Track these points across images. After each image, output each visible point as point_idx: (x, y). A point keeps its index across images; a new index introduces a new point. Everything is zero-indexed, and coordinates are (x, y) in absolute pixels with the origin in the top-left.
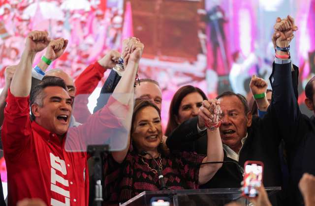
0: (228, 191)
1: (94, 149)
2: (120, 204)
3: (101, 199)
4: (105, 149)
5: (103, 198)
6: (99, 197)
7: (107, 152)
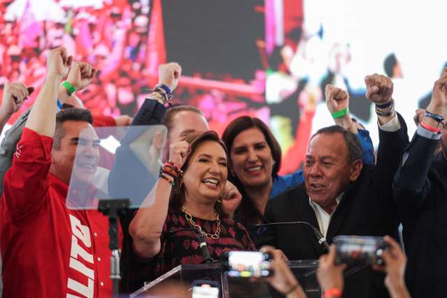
0: (299, 264)
1: (108, 206)
2: (145, 283)
3: (118, 277)
4: (124, 205)
5: (120, 275)
6: (115, 274)
7: (127, 209)
